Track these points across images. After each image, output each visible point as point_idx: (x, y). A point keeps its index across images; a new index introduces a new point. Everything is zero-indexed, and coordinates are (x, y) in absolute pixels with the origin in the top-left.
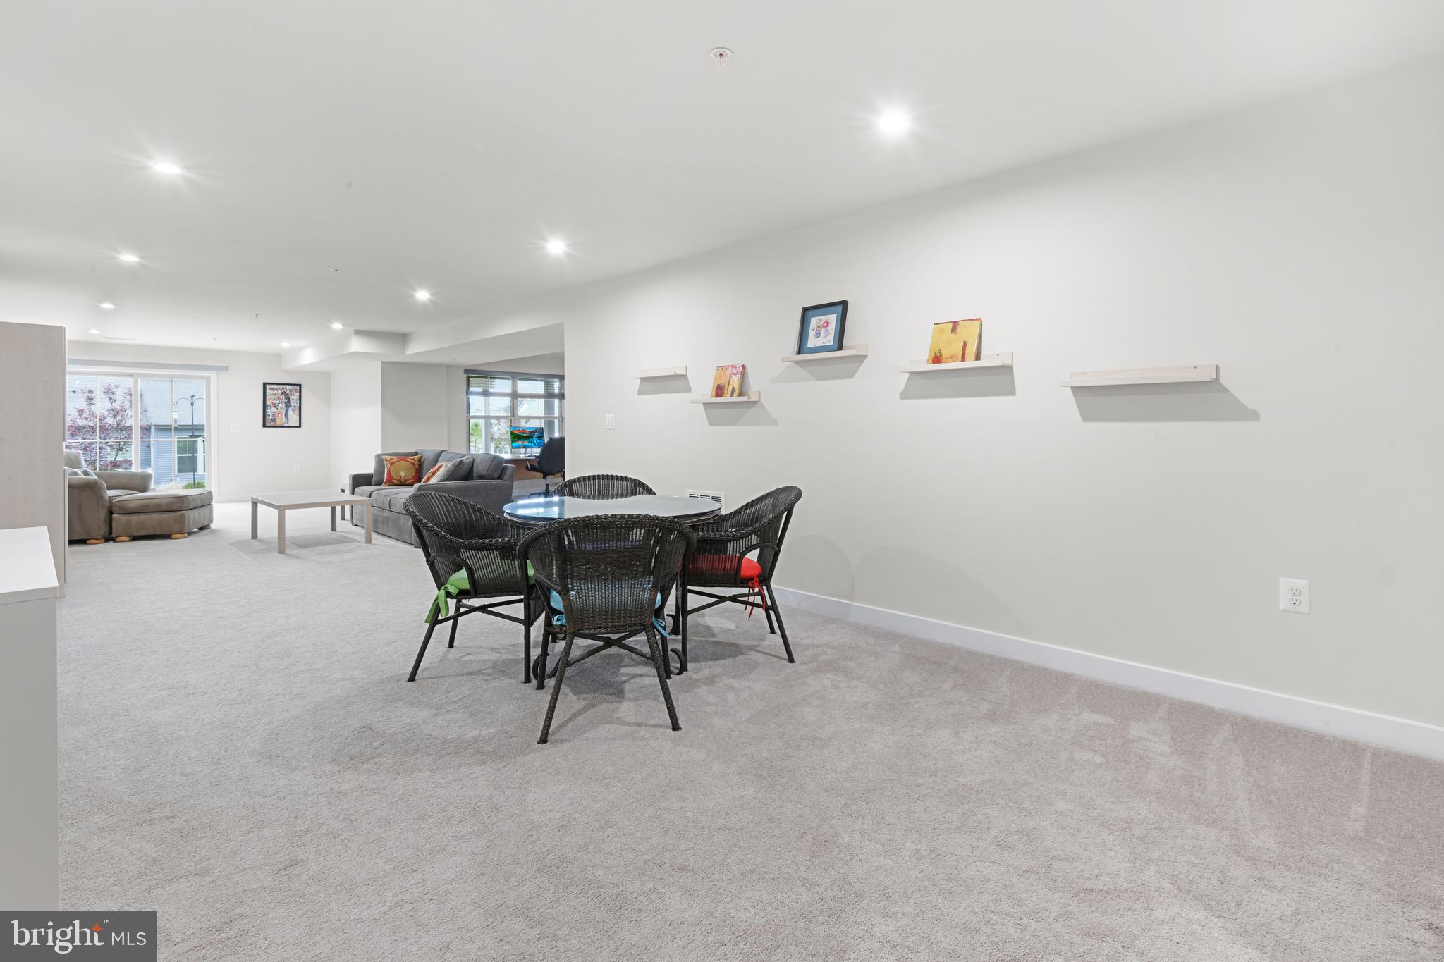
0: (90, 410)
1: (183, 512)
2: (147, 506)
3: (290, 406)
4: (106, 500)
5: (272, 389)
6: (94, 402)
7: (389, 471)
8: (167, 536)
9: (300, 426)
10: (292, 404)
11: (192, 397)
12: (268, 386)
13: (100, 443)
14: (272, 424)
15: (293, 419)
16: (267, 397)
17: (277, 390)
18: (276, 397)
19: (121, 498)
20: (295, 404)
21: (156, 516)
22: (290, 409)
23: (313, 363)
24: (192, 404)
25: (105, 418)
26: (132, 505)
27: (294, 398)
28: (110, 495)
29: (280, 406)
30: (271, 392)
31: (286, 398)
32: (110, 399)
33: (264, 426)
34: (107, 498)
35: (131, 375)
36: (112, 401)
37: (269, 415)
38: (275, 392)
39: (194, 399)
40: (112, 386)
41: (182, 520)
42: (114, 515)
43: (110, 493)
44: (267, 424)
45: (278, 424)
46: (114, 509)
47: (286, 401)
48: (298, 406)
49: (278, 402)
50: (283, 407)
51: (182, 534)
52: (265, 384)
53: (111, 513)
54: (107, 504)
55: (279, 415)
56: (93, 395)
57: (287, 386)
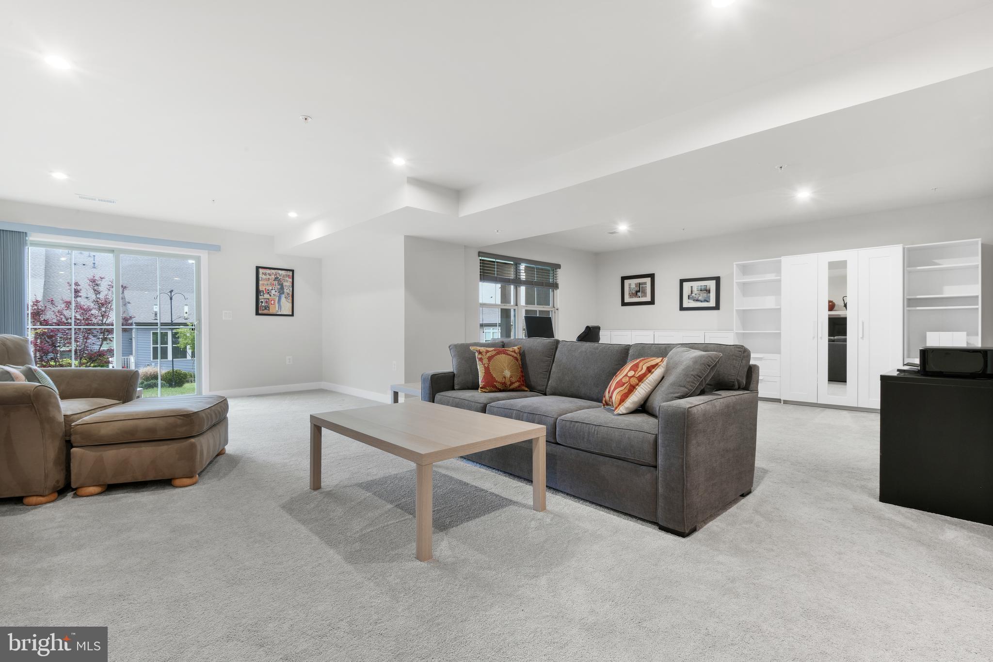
0: (77, 302)
1: (193, 440)
2: (132, 432)
3: (283, 293)
4: (60, 423)
5: (265, 274)
6: (80, 294)
7: (487, 370)
8: (166, 483)
9: (292, 315)
10: (285, 290)
11: (171, 292)
12: (261, 271)
13: (75, 329)
14: (266, 312)
15: (286, 308)
16: (260, 282)
17: (270, 275)
18: (269, 282)
19: (87, 418)
20: (288, 291)
21: (147, 450)
22: (283, 296)
23: (321, 238)
24: (171, 299)
25: (90, 310)
26: (105, 431)
27: (287, 284)
28: (69, 413)
29: (273, 292)
30: (264, 277)
31: (279, 285)
32: (95, 290)
33: (257, 314)
34: (62, 419)
35: (112, 251)
36: (97, 292)
37: (262, 302)
38: (268, 277)
39: (173, 294)
40: (96, 278)
41: (190, 455)
42: (73, 450)
43: (68, 407)
44: (260, 312)
45: (271, 312)
46: (73, 438)
47: (279, 287)
48: (291, 293)
49: (271, 288)
50: (276, 293)
51: (191, 477)
52: (258, 268)
53: (69, 444)
54: (60, 431)
55: (272, 302)
56: (79, 288)
57: (280, 272)
